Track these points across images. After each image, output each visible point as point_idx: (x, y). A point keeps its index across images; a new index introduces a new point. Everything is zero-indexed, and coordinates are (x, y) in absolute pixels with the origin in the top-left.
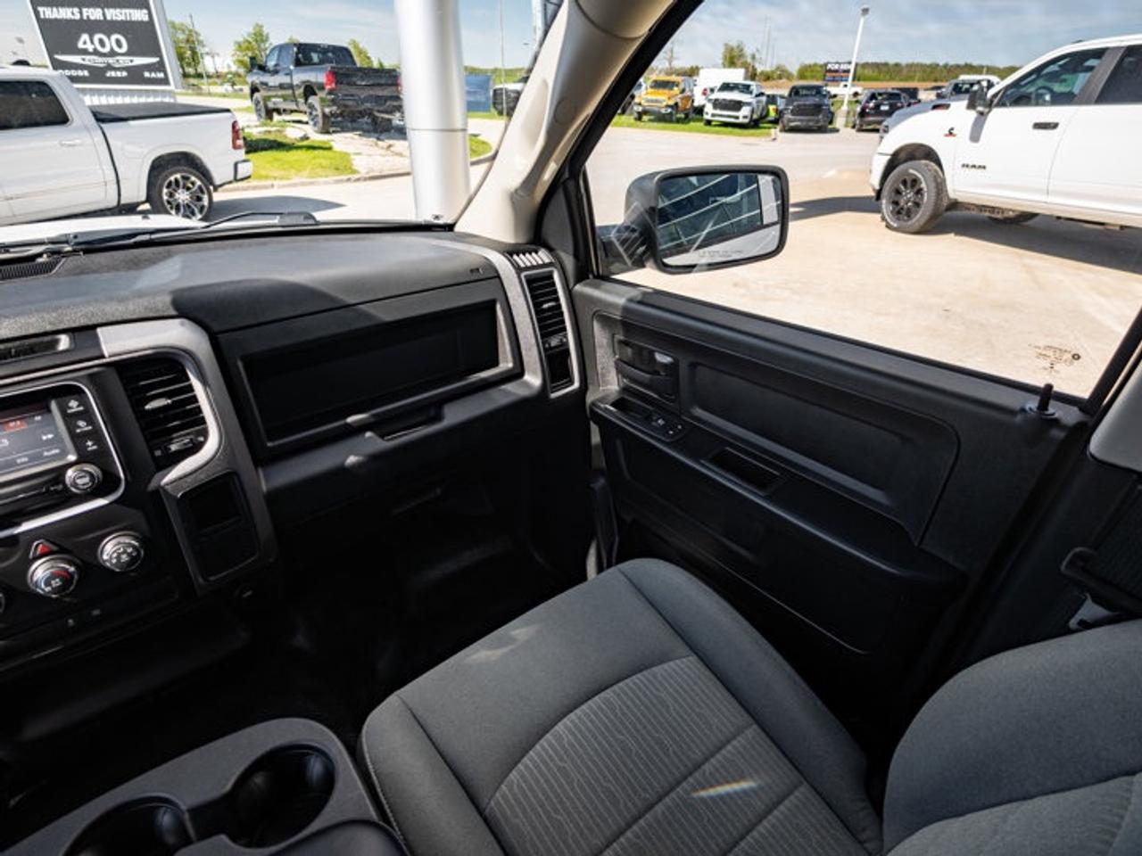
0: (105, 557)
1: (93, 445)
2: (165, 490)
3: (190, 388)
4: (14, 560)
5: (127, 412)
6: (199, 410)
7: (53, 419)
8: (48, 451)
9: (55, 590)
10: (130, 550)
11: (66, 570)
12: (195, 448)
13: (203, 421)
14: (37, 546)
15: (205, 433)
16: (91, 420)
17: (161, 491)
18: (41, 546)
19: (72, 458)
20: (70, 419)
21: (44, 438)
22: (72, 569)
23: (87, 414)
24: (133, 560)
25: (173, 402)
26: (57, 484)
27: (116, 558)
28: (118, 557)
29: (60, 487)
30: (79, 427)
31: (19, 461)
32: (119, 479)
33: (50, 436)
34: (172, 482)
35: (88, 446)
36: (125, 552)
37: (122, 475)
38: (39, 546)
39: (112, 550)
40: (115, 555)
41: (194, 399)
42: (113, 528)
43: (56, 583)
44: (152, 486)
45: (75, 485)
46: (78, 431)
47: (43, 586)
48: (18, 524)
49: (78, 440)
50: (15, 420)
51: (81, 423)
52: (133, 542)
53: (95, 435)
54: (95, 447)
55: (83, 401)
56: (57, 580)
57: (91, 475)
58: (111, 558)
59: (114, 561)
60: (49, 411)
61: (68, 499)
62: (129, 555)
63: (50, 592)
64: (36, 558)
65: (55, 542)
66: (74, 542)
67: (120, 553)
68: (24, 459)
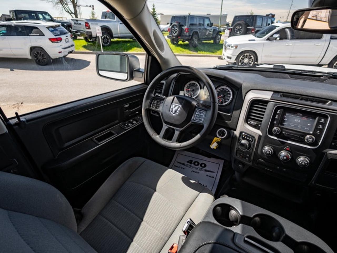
0: (299, 160)
1: (319, 132)
2: (327, 155)
4: (280, 147)
7: (314, 121)
8: (306, 128)
9: (283, 159)
10: (306, 163)
11: (289, 157)
14: (287, 147)
16: (324, 127)
17: (326, 154)
18: (288, 148)
19: (311, 132)
20: (319, 123)
21: (308, 124)
22: (290, 157)
23: (324, 125)
24: (305, 165)
26: (302, 137)
27: (301, 162)
28: (302, 162)
29: (303, 138)
30: (319, 126)
31: (298, 127)
32: (318, 144)
33: (310, 125)
35: (317, 132)
36: (305, 162)
37: (320, 144)
38: (287, 148)
40: (302, 161)
42: (305, 155)
43: (285, 158)
44: (325, 151)
45: (307, 139)
46: (318, 127)
47: (282, 157)
48: (288, 140)
49: (316, 129)
50: (305, 117)
51: (321, 126)
52: (308, 161)
53: (322, 131)
54: (319, 133)
55: (326, 122)
56: (286, 158)
57: (313, 140)
58: (300, 161)
59: (300, 162)
60: (315, 119)
61: (302, 142)
62: (305, 164)
63: (282, 159)
64: (285, 150)
65: (291, 149)
66: (296, 152)
67: (303, 162)
68: (300, 127)
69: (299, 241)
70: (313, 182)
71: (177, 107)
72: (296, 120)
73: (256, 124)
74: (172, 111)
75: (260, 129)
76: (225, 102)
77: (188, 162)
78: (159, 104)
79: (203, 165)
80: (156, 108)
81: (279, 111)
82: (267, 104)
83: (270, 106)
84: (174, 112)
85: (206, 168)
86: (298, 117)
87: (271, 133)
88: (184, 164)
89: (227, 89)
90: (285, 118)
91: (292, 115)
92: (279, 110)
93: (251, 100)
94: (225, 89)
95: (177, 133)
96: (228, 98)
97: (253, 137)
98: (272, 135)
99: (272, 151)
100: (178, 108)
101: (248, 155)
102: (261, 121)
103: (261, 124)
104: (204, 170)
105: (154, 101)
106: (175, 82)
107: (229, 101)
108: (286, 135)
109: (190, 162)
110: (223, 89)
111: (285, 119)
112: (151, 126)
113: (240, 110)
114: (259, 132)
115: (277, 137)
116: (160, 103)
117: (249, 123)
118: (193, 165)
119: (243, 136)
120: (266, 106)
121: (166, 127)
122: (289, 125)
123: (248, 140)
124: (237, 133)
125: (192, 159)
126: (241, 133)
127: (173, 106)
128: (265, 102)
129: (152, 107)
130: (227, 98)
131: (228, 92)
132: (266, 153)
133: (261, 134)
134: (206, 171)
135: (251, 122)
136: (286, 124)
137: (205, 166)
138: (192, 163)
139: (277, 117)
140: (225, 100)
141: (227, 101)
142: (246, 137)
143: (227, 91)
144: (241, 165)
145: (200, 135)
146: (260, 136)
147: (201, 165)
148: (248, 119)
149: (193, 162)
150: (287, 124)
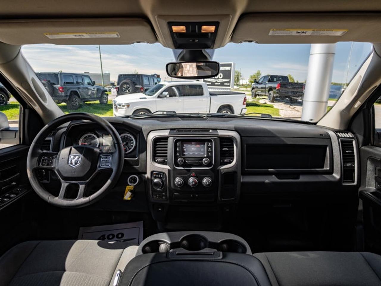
0: (204, 181)
2: (220, 171)
3: (233, 148)
4: (188, 175)
5: (219, 149)
6: (233, 153)
7: (205, 146)
8: (201, 153)
9: (193, 185)
10: (209, 182)
11: (196, 181)
12: (230, 163)
13: (233, 156)
15: (233, 160)
16: (212, 149)
19: (206, 156)
20: (208, 147)
22: (197, 181)
23: (211, 147)
24: (209, 184)
25: (229, 150)
26: (201, 161)
28: (207, 183)
29: (201, 162)
32: (212, 164)
33: (203, 150)
34: (223, 169)
36: (208, 182)
37: (213, 163)
38: (193, 174)
39: (206, 181)
41: (233, 150)
42: (207, 175)
43: (194, 183)
44: (218, 168)
45: (204, 162)
46: (208, 150)
47: (191, 183)
48: (191, 167)
49: (208, 152)
50: (198, 144)
51: (210, 149)
52: (210, 180)
53: (211, 152)
54: (210, 155)
55: (212, 144)
57: (208, 161)
59: (205, 183)
60: (205, 144)
61: (201, 165)
62: (209, 183)
63: (191, 185)
64: (192, 176)
65: (196, 174)
66: (200, 175)
67: (207, 182)
68: (197, 154)
69: (219, 242)
70: (220, 198)
71: (77, 157)
72: (192, 149)
73: (163, 161)
74: (71, 163)
75: (168, 164)
76: (130, 149)
78: (51, 160)
79: (120, 236)
80: (48, 165)
81: (178, 144)
82: (167, 140)
83: (171, 141)
84: (74, 164)
85: (124, 238)
86: (193, 145)
87: (177, 165)
89: (128, 136)
90: (184, 149)
91: (189, 145)
92: (178, 142)
93: (153, 139)
94: (126, 136)
95: (82, 187)
96: (132, 145)
97: (164, 173)
98: (178, 166)
99: (182, 182)
100: (79, 158)
101: (164, 194)
102: (166, 156)
103: (167, 159)
104: (122, 241)
105: (44, 158)
106: (66, 137)
107: (133, 147)
108: (189, 163)
109: (102, 238)
110: (124, 136)
111: (184, 150)
112: (44, 189)
113: (146, 152)
114: (167, 167)
115: (183, 167)
116: (53, 158)
117: (156, 161)
119: (155, 176)
120: (167, 142)
121: (66, 184)
122: (189, 154)
123: (160, 178)
124: (148, 175)
126: (152, 173)
127: (72, 157)
128: (165, 139)
129: (42, 165)
130: (130, 145)
131: (131, 139)
132: (178, 184)
133: (169, 168)
134: (125, 240)
135: (158, 159)
136: (186, 154)
137: (123, 235)
138: (105, 238)
139: (178, 149)
140: (129, 147)
141: (131, 148)
142: (157, 176)
143: (129, 138)
144: (160, 208)
145: (111, 180)
146: (169, 170)
147: (117, 237)
148: (154, 157)
150: (187, 154)
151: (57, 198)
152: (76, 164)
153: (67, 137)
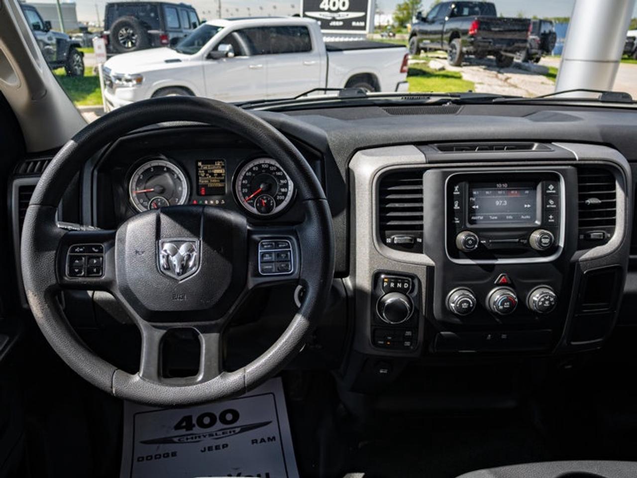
0: (535, 299)
1: (552, 219)
2: (579, 265)
3: (614, 196)
4: (485, 281)
5: (576, 201)
6: (614, 213)
7: (536, 194)
8: (524, 216)
9: (504, 310)
10: (551, 299)
11: (513, 298)
12: (603, 241)
13: (613, 222)
14: (501, 276)
15: (612, 232)
16: (557, 202)
17: (577, 263)
18: (503, 277)
19: (538, 223)
20: (546, 197)
21: (526, 206)
22: (516, 299)
23: (556, 197)
24: (552, 307)
25: (602, 203)
26: (524, 239)
27: (542, 302)
28: (544, 302)
29: (525, 241)
30: (550, 204)
31: (507, 217)
32: (560, 246)
33: (529, 206)
34: (586, 260)
35: (550, 219)
36: (548, 300)
37: (562, 244)
38: (501, 278)
39: (537, 296)
40: (543, 299)
41: (614, 205)
42: (541, 280)
43: (507, 305)
44: (573, 258)
45: (540, 242)
46: (548, 206)
47: (499, 304)
48: (496, 259)
49: (546, 211)
50: (515, 190)
51: (551, 202)
52: (551, 293)
53: (556, 212)
54: (553, 221)
55: (557, 188)
56: (508, 303)
57: (551, 239)
58: (539, 301)
59: (540, 303)
60: (535, 189)
61: (526, 251)
62: (550, 302)
63: (500, 310)
64: (498, 285)
65: (510, 279)
66: (520, 281)
67: (546, 300)
68: (511, 217)
72: (497, 203)
73: (411, 240)
74: (169, 267)
75: (424, 252)
76: (279, 202)
77: (178, 427)
78: (98, 257)
79: (229, 417)
80: (89, 273)
81: (456, 188)
82: (422, 177)
83: (430, 180)
84: (178, 270)
85: (240, 423)
86: (500, 192)
87: (455, 251)
88: (168, 441)
89: (270, 165)
90: (473, 203)
91: (487, 192)
92: (456, 186)
93: (378, 175)
94: (266, 166)
95: (208, 343)
96: (283, 190)
97: (413, 277)
98: (458, 257)
99: (470, 298)
100: (191, 250)
101: (408, 333)
102: (421, 227)
103: (421, 236)
104: (237, 430)
105: (73, 251)
107: (288, 199)
108: (490, 247)
109: (184, 424)
110: (259, 166)
111: (474, 207)
113: (345, 213)
114: (424, 259)
115: (472, 258)
116: (101, 251)
117: (389, 241)
118: (197, 430)
119: (385, 284)
120: (421, 183)
121: (159, 334)
122: (486, 218)
123: (402, 291)
125: (188, 414)
126: (376, 277)
128: (414, 175)
129: (73, 274)
130: (280, 191)
131: (279, 174)
132: (459, 308)
133: (431, 262)
134: (245, 429)
135: (393, 237)
136: (480, 220)
137: (236, 416)
138: (194, 426)
139: (456, 207)
140: (275, 198)
141: (282, 201)
142: (392, 285)
143: (275, 171)
144: (384, 369)
145: (304, 315)
146: (430, 269)
147: (224, 421)
148: (383, 231)
149: (194, 421)
150: (482, 218)
151: (136, 378)
152: (184, 268)
153: (99, 172)
